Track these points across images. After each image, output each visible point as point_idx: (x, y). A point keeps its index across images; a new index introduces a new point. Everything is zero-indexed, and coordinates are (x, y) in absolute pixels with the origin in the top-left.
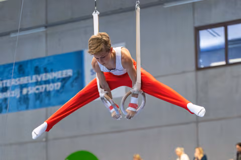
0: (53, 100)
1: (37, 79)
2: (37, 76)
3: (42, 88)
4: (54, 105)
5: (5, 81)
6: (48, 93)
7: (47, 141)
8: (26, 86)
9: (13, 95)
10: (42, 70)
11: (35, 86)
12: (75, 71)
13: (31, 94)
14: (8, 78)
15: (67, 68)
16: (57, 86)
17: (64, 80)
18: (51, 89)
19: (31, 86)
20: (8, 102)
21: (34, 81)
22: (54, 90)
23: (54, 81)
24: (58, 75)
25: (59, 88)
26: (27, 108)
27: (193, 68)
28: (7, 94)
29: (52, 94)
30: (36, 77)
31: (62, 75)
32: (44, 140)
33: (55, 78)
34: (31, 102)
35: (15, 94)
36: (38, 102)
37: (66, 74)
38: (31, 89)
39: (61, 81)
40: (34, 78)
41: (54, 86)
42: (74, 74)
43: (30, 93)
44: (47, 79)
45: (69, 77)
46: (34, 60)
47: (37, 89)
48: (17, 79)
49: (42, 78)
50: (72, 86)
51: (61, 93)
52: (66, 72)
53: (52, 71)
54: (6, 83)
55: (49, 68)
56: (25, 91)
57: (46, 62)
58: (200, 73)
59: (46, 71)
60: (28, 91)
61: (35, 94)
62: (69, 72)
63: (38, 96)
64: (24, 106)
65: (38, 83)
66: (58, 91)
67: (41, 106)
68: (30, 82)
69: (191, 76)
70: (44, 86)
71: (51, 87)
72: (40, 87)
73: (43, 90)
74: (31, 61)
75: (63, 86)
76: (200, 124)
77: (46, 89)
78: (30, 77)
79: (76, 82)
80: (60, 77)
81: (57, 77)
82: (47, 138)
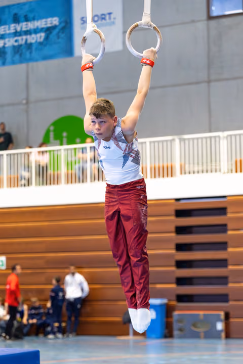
0: (34, 54)
1: (16, 29)
2: (17, 25)
3: (22, 40)
4: (37, 60)
6: (29, 46)
7: (27, 103)
8: (3, 37)
10: (22, 18)
11: (13, 38)
12: (62, 20)
13: (9, 47)
15: (52, 16)
16: (41, 37)
17: (49, 30)
18: (33, 41)
19: (9, 37)
21: (12, 31)
22: (36, 42)
23: (36, 31)
24: (41, 23)
25: (42, 40)
26: (4, 64)
27: (205, 16)
29: (34, 48)
30: (15, 27)
31: (46, 24)
32: (24, 102)
33: (37, 27)
34: (9, 57)
36: (17, 57)
37: (51, 23)
38: (9, 41)
39: (45, 32)
40: (12, 28)
41: (37, 38)
42: (60, 23)
43: (6, 46)
44: (28, 29)
45: (54, 27)
46: (14, 5)
47: (16, 41)
49: (21, 28)
50: (58, 37)
51: (45, 46)
52: (51, 21)
53: (34, 19)
55: (31, 16)
56: (1, 44)
57: (27, 8)
58: (213, 23)
59: (27, 19)
60: (5, 44)
61: (14, 47)
62: (55, 21)
63: (17, 49)
65: (16, 34)
66: (41, 43)
67: (21, 62)
68: (8, 32)
69: (202, 26)
70: (24, 37)
71: (32, 39)
72: (19, 38)
73: (24, 42)
74: (9, 7)
75: (47, 38)
76: (212, 84)
77: (26, 40)
78: (7, 27)
79: (63, 33)
80: (43, 26)
81: (40, 26)
82: (27, 99)
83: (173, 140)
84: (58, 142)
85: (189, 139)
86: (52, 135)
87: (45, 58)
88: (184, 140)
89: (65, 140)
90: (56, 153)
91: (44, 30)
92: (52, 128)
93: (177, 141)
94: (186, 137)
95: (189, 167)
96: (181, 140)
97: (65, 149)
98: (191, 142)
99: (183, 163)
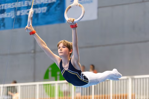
0: (40, 21)
1: (28, 4)
2: (29, 1)
5: (3, 5)
6: (37, 15)
7: (35, 52)
8: (19, 9)
9: (9, 16)
11: (26, 10)
13: (23, 16)
14: (5, 3)
16: (44, 10)
17: (49, 5)
18: (39, 12)
20: (6, 21)
21: (26, 5)
22: (41, 13)
23: (41, 6)
24: (44, 1)
25: (45, 11)
26: (20, 26)
28: (5, 15)
29: (40, 16)
31: (48, 1)
32: (33, 51)
33: (42, 3)
35: (10, 15)
38: (23, 12)
39: (47, 6)
40: (26, 3)
41: (42, 10)
44: (36, 4)
45: (53, 3)
47: (28, 12)
48: (13, 3)
50: (56, 10)
51: (47, 15)
54: (4, 6)
56: (18, 13)
60: (21, 13)
61: (26, 15)
64: (18, 25)
66: (44, 14)
68: (23, 6)
71: (39, 10)
75: (48, 10)
78: (22, 2)
79: (59, 7)
80: (46, 2)
81: (44, 3)
82: (35, 50)
83: (128, 79)
84: (54, 78)
85: (138, 79)
86: (50, 74)
87: (48, 23)
88: (135, 79)
89: (58, 77)
90: (52, 86)
91: (46, 5)
92: (50, 69)
93: (130, 80)
94: (136, 77)
95: (137, 96)
96: (132, 79)
97: (58, 84)
98: (139, 80)
99: (133, 94)
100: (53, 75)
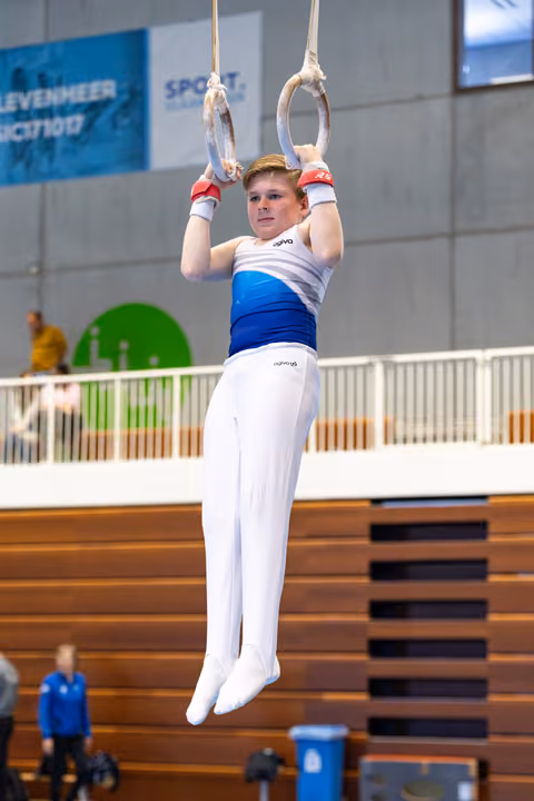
0: (60, 162)
1: (18, 105)
2: (21, 96)
3: (32, 129)
4: (63, 177)
6: (48, 144)
7: (41, 272)
10: (34, 80)
11: (11, 124)
12: (125, 85)
13: (2, 144)
15: (102, 78)
16: (74, 124)
17: (93, 109)
18: (57, 133)
19: (3, 123)
21: (10, 107)
22: (64, 134)
23: (64, 110)
24: (76, 93)
25: (77, 130)
27: (446, 87)
29: (59, 146)
30: (17, 99)
31: (87, 95)
32: (34, 270)
33: (68, 101)
36: (20, 167)
37: (100, 93)
38: (3, 131)
39: (85, 112)
40: (11, 101)
41: (65, 126)
42: (119, 92)
44: (47, 104)
45: (107, 102)
46: (14, 50)
47: (19, 132)
49: (31, 102)
50: (115, 125)
51: (85, 143)
52: (100, 87)
53: (60, 83)
55: (52, 74)
57: (44, 57)
58: (465, 102)
59: (44, 83)
61: (13, 144)
62: (107, 88)
63: (20, 151)
65: (20, 115)
66: (74, 139)
67: (28, 180)
68: (1, 110)
69: (440, 108)
70: (37, 124)
71: (56, 127)
72: (26, 126)
73: (36, 134)
74: (4, 54)
75: (88, 127)
76: (460, 240)
77: (42, 130)
79: (126, 115)
80: (82, 99)
81: (74, 100)
82: (41, 264)
83: (371, 365)
84: (108, 362)
85: (405, 364)
86: (94, 345)
87: (87, 171)
88: (395, 365)
89: (123, 359)
90: (102, 388)
91: (82, 108)
92: (95, 331)
93: (379, 369)
94: (399, 358)
95: (405, 427)
96: (387, 366)
97: (123, 381)
98: (410, 370)
99: (390, 418)
100: (102, 354)
